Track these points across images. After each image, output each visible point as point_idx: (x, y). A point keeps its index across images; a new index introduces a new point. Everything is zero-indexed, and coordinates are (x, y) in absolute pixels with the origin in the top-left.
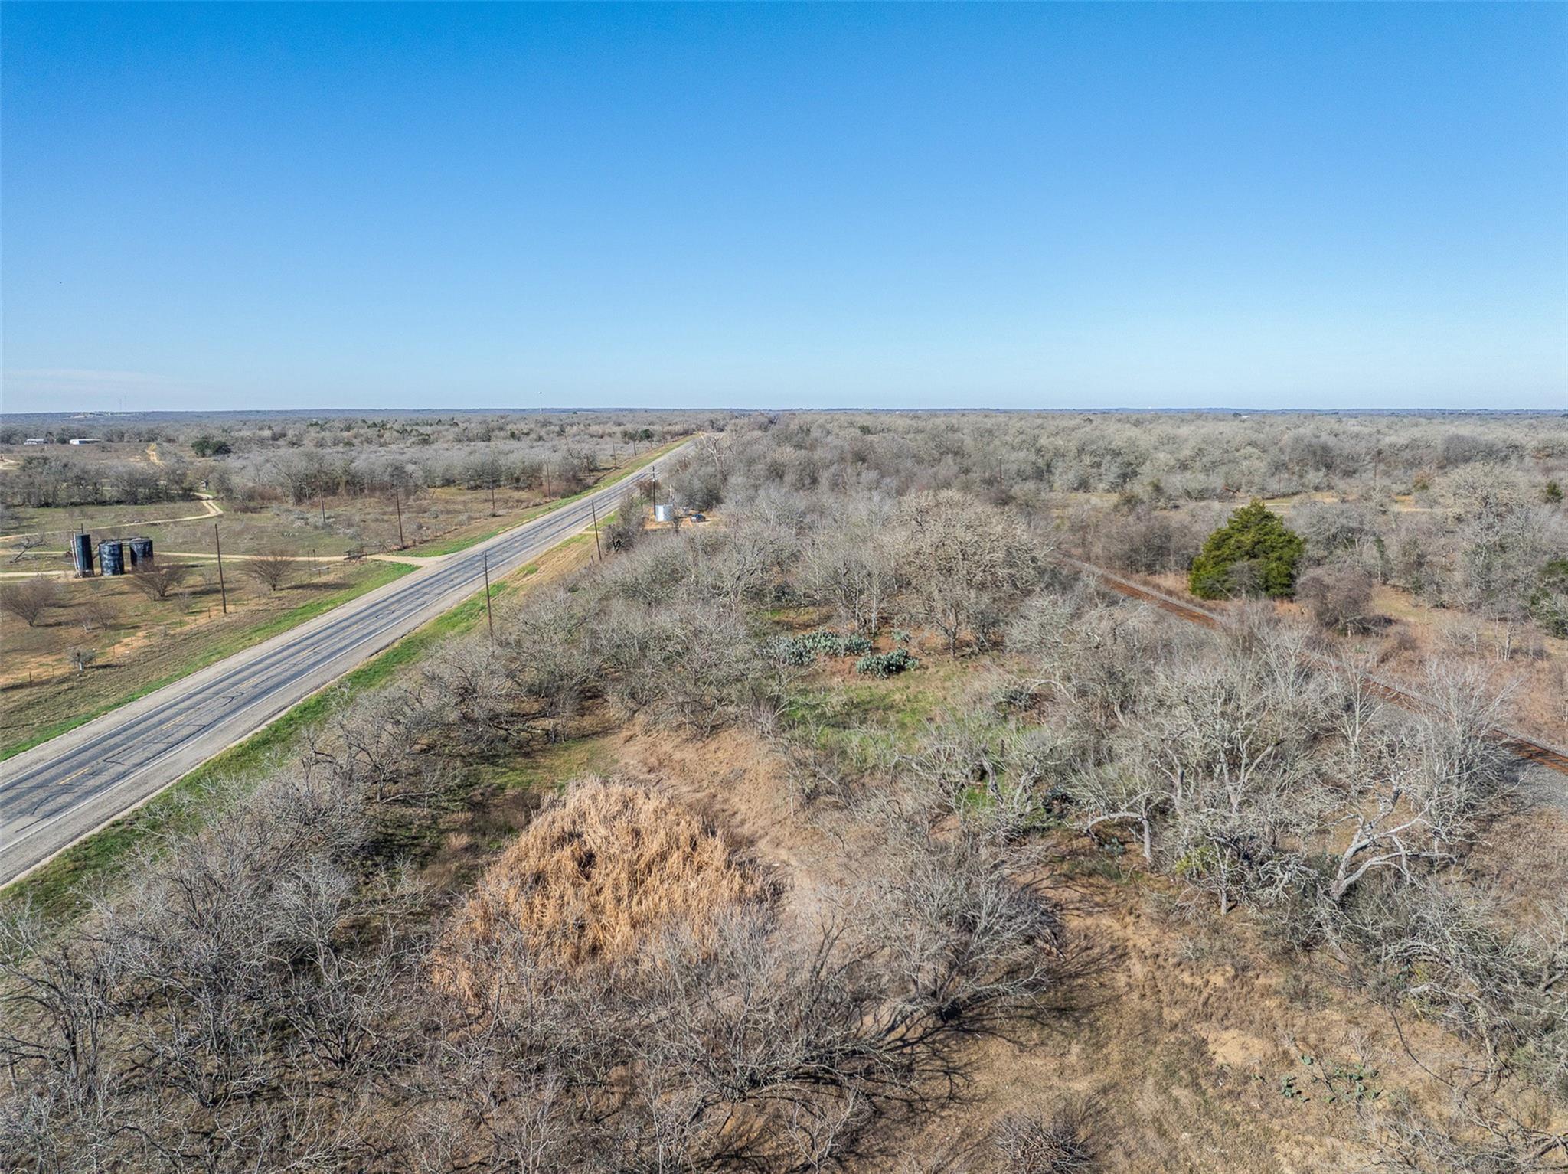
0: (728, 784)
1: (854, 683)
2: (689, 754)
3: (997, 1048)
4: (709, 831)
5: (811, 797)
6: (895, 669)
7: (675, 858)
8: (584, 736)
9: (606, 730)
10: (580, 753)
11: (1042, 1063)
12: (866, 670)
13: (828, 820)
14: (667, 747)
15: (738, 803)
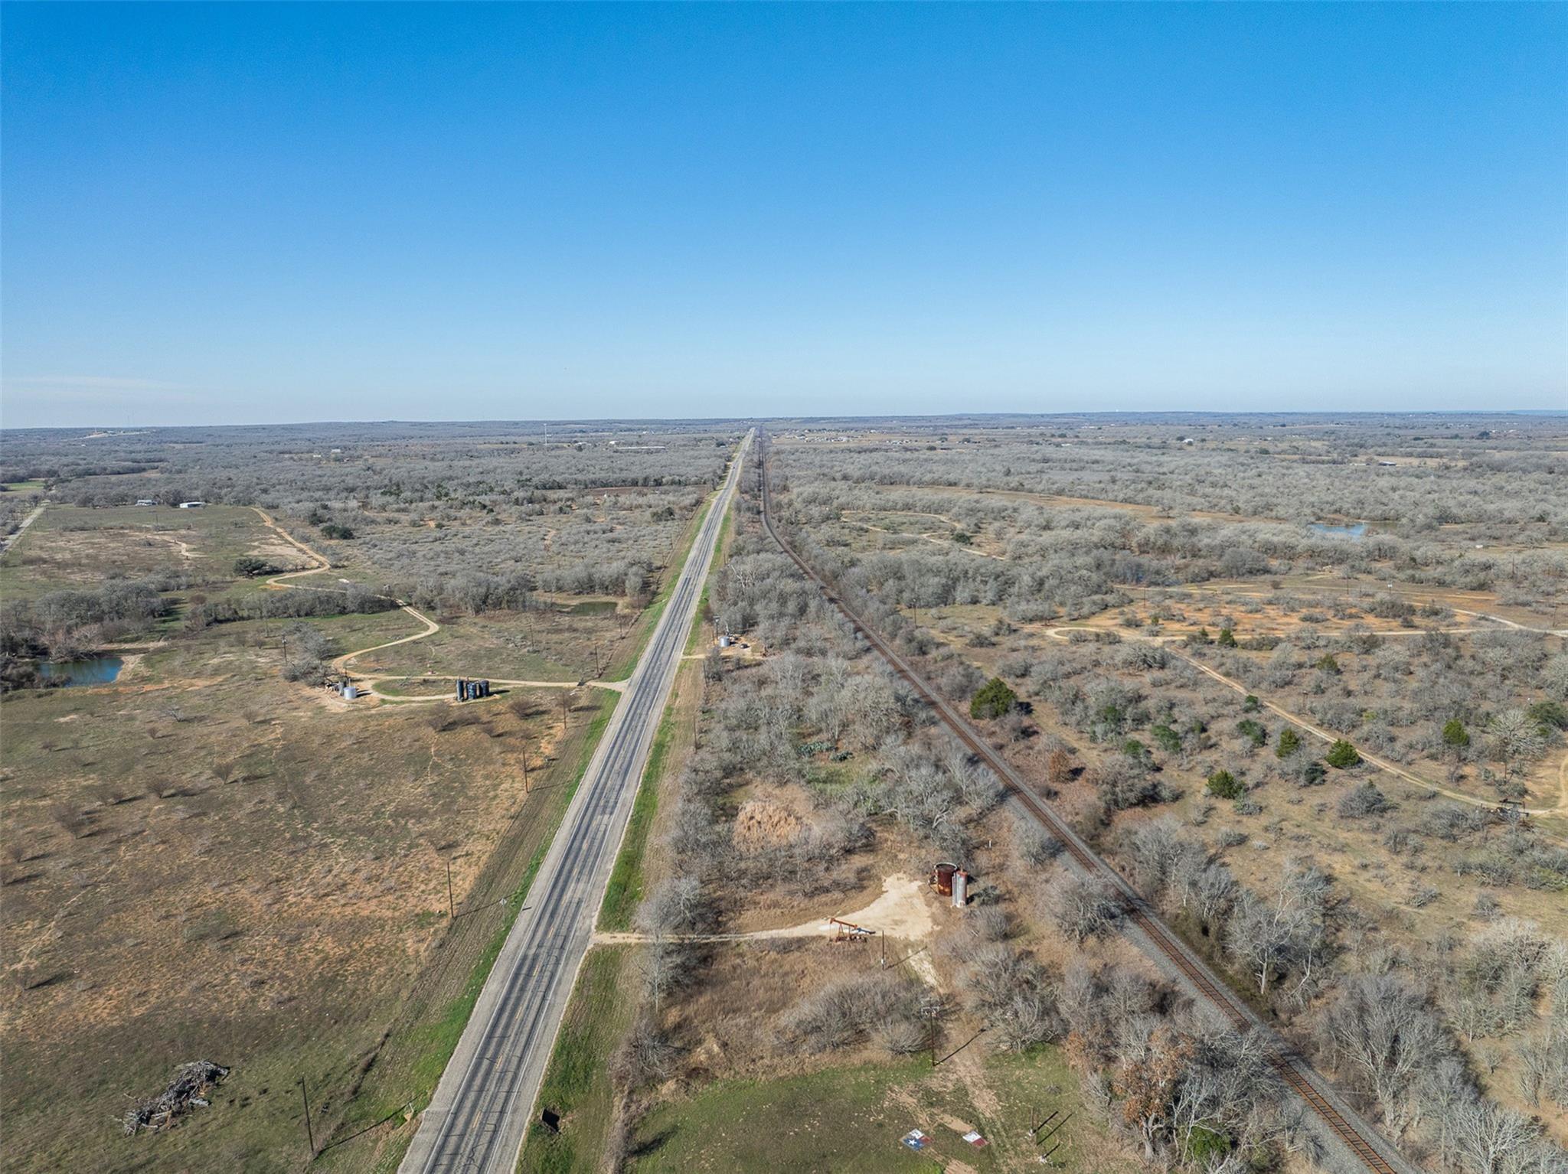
0: (792, 802)
1: (829, 765)
2: (777, 792)
3: (856, 857)
4: (789, 815)
5: (816, 806)
6: (843, 758)
7: (782, 822)
8: (741, 786)
9: (747, 783)
10: (741, 791)
11: (865, 859)
12: (834, 760)
13: (821, 812)
14: (770, 790)
15: (795, 807)
